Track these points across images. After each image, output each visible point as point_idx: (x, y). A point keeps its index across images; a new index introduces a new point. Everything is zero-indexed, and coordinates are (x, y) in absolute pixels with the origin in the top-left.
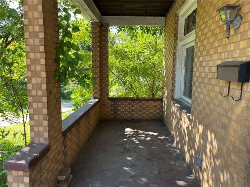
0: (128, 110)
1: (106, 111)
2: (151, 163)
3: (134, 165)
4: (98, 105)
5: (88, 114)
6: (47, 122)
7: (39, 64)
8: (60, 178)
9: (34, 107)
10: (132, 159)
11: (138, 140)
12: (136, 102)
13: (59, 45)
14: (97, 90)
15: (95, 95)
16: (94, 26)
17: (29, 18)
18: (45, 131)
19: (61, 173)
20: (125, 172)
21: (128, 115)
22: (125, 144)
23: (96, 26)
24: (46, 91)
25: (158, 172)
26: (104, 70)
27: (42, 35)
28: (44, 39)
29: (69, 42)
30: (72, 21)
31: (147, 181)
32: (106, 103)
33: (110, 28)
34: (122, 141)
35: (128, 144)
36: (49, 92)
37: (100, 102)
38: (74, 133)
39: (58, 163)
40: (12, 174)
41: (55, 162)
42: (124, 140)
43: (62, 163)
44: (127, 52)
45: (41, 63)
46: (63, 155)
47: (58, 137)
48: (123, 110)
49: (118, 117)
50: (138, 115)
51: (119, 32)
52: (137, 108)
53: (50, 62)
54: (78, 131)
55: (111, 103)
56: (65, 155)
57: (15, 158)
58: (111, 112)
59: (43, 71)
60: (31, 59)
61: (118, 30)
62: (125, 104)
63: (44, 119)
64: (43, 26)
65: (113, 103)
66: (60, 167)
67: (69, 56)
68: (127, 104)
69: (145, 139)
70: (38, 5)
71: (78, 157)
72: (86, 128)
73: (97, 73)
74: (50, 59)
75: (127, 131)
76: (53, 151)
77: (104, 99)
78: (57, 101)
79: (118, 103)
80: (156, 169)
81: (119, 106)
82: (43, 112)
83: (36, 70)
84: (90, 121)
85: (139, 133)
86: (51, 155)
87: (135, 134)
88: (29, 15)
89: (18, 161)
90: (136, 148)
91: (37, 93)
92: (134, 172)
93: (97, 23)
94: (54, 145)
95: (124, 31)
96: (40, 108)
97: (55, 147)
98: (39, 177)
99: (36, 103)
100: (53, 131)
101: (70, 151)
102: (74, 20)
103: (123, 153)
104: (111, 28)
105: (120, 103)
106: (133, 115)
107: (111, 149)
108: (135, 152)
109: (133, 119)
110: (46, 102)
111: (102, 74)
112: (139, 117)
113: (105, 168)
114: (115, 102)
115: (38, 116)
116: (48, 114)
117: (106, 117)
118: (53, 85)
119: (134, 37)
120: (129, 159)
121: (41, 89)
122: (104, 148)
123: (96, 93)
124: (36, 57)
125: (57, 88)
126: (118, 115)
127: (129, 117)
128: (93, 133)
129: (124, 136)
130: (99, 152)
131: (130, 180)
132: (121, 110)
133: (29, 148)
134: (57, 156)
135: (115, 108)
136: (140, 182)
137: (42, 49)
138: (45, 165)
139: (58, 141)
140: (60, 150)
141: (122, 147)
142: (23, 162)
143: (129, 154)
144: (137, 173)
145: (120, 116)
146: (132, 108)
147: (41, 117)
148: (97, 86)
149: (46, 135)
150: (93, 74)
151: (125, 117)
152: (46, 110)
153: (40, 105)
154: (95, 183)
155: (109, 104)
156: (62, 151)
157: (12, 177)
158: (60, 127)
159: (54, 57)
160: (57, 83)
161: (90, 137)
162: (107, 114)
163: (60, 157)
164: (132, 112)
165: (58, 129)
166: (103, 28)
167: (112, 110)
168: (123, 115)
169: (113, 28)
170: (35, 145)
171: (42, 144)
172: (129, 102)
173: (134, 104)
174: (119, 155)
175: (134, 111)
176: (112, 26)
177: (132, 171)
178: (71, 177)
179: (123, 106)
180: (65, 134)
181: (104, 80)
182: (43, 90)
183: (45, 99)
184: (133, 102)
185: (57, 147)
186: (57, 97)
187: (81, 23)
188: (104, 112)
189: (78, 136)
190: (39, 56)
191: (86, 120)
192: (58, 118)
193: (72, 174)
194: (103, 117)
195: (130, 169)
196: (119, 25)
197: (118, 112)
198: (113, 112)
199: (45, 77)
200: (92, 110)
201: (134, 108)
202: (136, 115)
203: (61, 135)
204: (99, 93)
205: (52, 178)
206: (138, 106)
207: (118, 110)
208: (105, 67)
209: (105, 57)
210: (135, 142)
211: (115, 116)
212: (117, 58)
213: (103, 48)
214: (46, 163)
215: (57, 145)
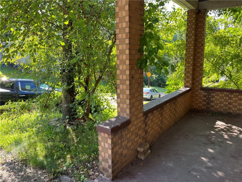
0: (224, 103)
1: (198, 101)
2: (236, 160)
3: (214, 158)
4: (189, 94)
5: (174, 101)
6: (129, 101)
7: (125, 54)
8: (139, 149)
9: (120, 88)
10: (214, 152)
11: (228, 135)
12: (234, 94)
13: (143, 37)
14: (189, 79)
15: (186, 84)
16: (190, 14)
17: (119, 18)
18: (127, 108)
19: (141, 145)
20: (202, 162)
21: (224, 108)
22: (210, 136)
23: (192, 13)
24: (129, 76)
25: (240, 171)
26: (199, 59)
27: (127, 30)
28: (129, 33)
29: (151, 33)
30: (170, 12)
31: (223, 176)
32: (198, 93)
33: (208, 13)
34: (208, 132)
35: (214, 137)
36: (131, 77)
37: (192, 91)
38: (156, 115)
39: (138, 137)
40: (101, 135)
41: (135, 135)
42: (212, 132)
43: (142, 138)
44: (228, 37)
45: (126, 53)
46: (144, 132)
47: (139, 115)
48: (218, 102)
49: (211, 108)
50: (236, 109)
51: (219, 16)
52: (236, 102)
53: (134, 52)
54: (162, 115)
55: (203, 94)
56: (146, 132)
57: (104, 124)
58: (203, 103)
59: (127, 60)
60: (120, 50)
61: (218, 14)
62: (221, 95)
63: (127, 98)
64: (129, 22)
65: (206, 94)
66: (140, 141)
67: (151, 45)
68: (223, 95)
69: (237, 136)
70: (125, 5)
71: (160, 137)
72: (171, 114)
73: (190, 62)
74: (134, 50)
75: (217, 124)
76: (134, 125)
77: (196, 88)
78: (139, 85)
79: (212, 94)
80: (239, 168)
81: (213, 97)
82: (126, 93)
83: (122, 59)
84: (176, 108)
85: (233, 128)
86: (132, 128)
87: (227, 129)
88: (119, 15)
89: (105, 126)
90: (222, 142)
91: (123, 78)
92: (211, 164)
93: (193, 10)
94: (135, 120)
95: (226, 14)
96: (125, 89)
97: (136, 123)
98: (120, 142)
99: (122, 86)
100: (134, 109)
101: (151, 130)
102: (173, 11)
103: (206, 144)
104: (210, 14)
105: (214, 94)
106: (229, 108)
107: (193, 138)
108: (220, 146)
109: (230, 113)
110: (128, 85)
111: (196, 62)
112: (238, 112)
113: (182, 153)
114: (208, 92)
115: (123, 96)
116: (130, 94)
117: (197, 107)
118: (135, 71)
119: (237, 20)
120: (211, 151)
121: (125, 74)
122: (187, 135)
123: (188, 82)
124: (123, 49)
125: (140, 73)
126: (212, 106)
127: (225, 110)
128: (180, 120)
129: (213, 129)
130: (181, 138)
131: (205, 170)
132: (216, 102)
133: (115, 119)
134: (138, 130)
135: (208, 99)
136: (215, 175)
137: (127, 41)
138: (126, 135)
139: (139, 118)
140: (140, 126)
141: (207, 139)
142: (108, 127)
143: (212, 146)
144: (214, 166)
145: (213, 108)
146: (229, 101)
147: (125, 97)
148: (189, 75)
149: (128, 111)
150: (186, 63)
151: (219, 110)
152: (129, 91)
153: (125, 87)
154: (169, 162)
155: (202, 94)
156: (142, 128)
157: (101, 137)
158: (141, 107)
159: (138, 47)
160: (139, 70)
161: (176, 123)
162: (199, 105)
163: (141, 133)
164: (229, 106)
165: (139, 108)
166: (200, 14)
167: (204, 101)
168: (218, 107)
169: (212, 13)
170: (120, 118)
171: (125, 118)
172: (225, 93)
173: (232, 96)
174: (201, 145)
175: (232, 105)
176: (211, 11)
177: (210, 163)
178: (149, 152)
179: (218, 97)
180: (146, 114)
181: (197, 69)
182: (127, 75)
183: (128, 82)
184: (231, 94)
185: (138, 124)
186: (139, 82)
187: (178, 13)
188: (195, 102)
189: (161, 119)
190: (125, 47)
191: (171, 106)
192: (139, 99)
193: (150, 149)
194: (195, 106)
195: (208, 160)
196: (219, 9)
197: (211, 104)
198: (205, 103)
199: (129, 64)
200: (180, 97)
201: (232, 101)
202: (233, 109)
203: (142, 115)
204: (191, 82)
205: (132, 147)
206: (237, 99)
207: (212, 102)
208: (200, 55)
209: (200, 45)
210: (224, 136)
211: (208, 108)
212: (216, 45)
213: (199, 35)
214: (126, 133)
215: (138, 122)
